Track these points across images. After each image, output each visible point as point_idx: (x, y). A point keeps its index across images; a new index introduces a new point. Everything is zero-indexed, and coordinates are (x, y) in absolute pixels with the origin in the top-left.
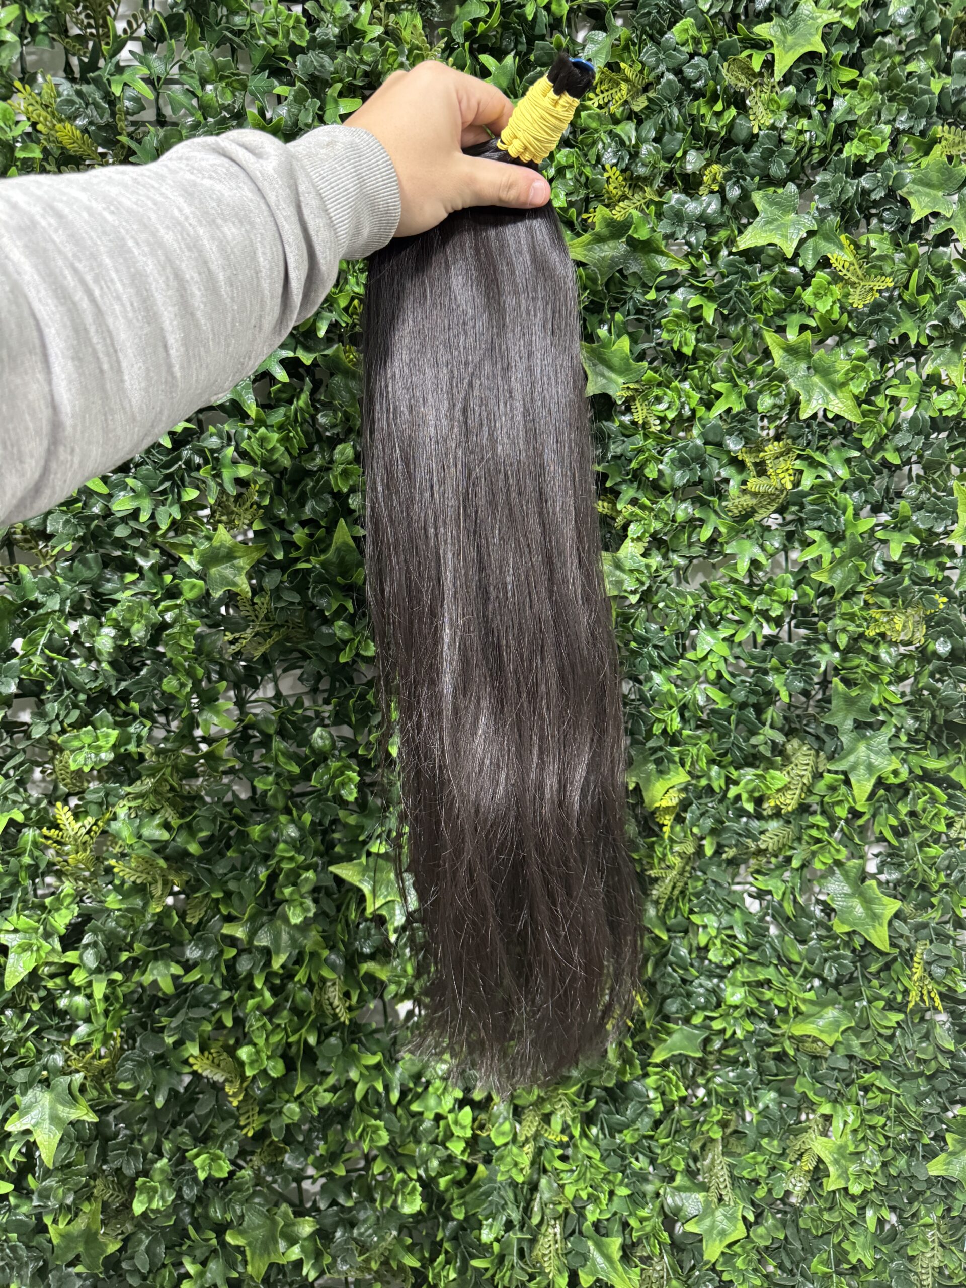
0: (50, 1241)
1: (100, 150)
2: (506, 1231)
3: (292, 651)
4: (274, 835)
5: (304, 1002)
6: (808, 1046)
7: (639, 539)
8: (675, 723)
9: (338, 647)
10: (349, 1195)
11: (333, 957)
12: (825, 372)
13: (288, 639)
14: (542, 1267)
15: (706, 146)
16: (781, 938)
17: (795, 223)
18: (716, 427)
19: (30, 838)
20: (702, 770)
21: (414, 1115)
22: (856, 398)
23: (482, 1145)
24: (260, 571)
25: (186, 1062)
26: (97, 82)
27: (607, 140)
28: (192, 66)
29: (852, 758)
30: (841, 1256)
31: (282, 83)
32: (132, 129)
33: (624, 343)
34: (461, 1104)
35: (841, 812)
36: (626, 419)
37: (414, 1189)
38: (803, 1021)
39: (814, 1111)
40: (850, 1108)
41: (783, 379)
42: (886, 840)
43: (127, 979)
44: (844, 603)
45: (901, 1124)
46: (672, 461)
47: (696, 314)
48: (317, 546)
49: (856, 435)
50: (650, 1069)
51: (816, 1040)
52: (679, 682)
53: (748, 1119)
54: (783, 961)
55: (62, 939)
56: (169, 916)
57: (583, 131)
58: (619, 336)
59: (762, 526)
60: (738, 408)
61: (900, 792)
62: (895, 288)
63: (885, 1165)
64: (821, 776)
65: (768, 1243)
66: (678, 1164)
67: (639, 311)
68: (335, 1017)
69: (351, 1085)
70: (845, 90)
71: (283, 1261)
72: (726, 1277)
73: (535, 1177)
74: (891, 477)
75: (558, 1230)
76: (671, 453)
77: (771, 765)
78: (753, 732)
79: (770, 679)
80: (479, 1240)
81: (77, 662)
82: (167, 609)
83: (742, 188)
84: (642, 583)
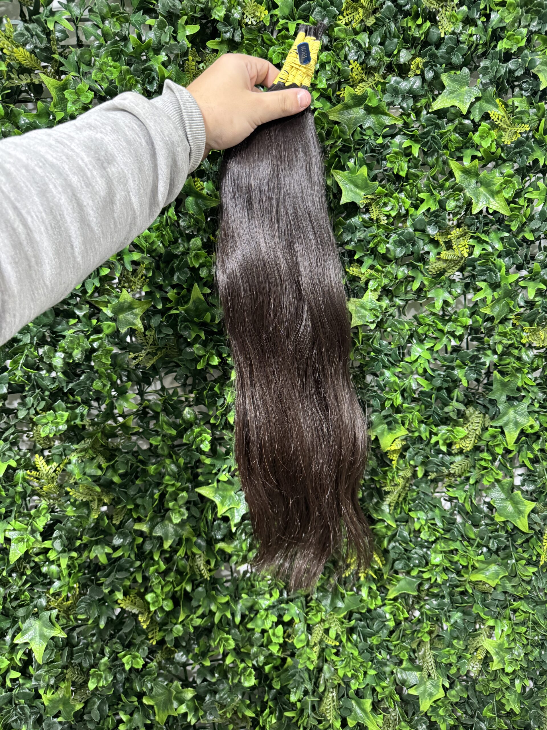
0: (43, 704)
1: (43, 64)
2: (304, 695)
3: (170, 362)
4: (163, 471)
5: (183, 567)
6: (481, 587)
7: (375, 290)
8: (399, 400)
9: (196, 360)
10: (213, 675)
11: (199, 541)
12: (486, 184)
13: (167, 356)
14: (325, 717)
15: (412, 46)
16: (463, 524)
17: (467, 93)
18: (421, 220)
19: (21, 476)
20: (415, 427)
21: (249, 630)
22: (507, 200)
23: (289, 647)
24: (149, 316)
25: (116, 602)
26: (38, 22)
27: (351, 45)
28: (96, 9)
29: (505, 419)
30: (501, 706)
31: (151, 17)
32: (62, 50)
33: (364, 170)
34: (277, 624)
35: (499, 450)
36: (366, 217)
37: (251, 673)
38: (477, 573)
39: (484, 624)
40: (505, 622)
41: (461, 190)
42: (525, 466)
43: (81, 556)
44: (500, 326)
45: (535, 631)
46: (395, 242)
47: (408, 151)
48: (182, 300)
49: (506, 223)
50: (387, 602)
51: (485, 583)
52: (400, 375)
53: (445, 628)
54: (465, 538)
55: (42, 534)
56: (103, 520)
57: (336, 40)
58: (361, 166)
59: (450, 280)
60: (434, 208)
61: (534, 437)
62: (530, 131)
63: (526, 654)
64: (487, 429)
65: (458, 700)
66: (404, 656)
67: (373, 151)
68: (202, 576)
69: (212, 614)
70: (498, 8)
71: (175, 714)
72: (433, 719)
73: (321, 664)
74: (528, 248)
75: (334, 694)
76: (394, 237)
77: (456, 424)
78: (446, 405)
79: (455, 372)
80: (289, 700)
81: (44, 373)
82: (94, 341)
83: (435, 71)
84: (377, 317)
